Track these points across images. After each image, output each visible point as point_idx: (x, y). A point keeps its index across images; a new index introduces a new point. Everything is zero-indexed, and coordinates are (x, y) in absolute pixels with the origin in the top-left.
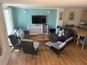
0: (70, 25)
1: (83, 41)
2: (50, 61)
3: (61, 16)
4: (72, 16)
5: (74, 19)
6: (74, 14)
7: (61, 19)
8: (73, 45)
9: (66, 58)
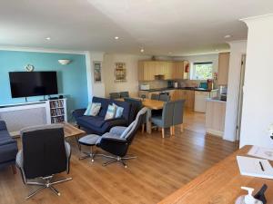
0: (122, 93)
1: (161, 119)
2: (109, 179)
3: (99, 71)
4: (122, 73)
5: (127, 78)
6: (124, 67)
7: (98, 80)
8: (141, 135)
9: (141, 161)
